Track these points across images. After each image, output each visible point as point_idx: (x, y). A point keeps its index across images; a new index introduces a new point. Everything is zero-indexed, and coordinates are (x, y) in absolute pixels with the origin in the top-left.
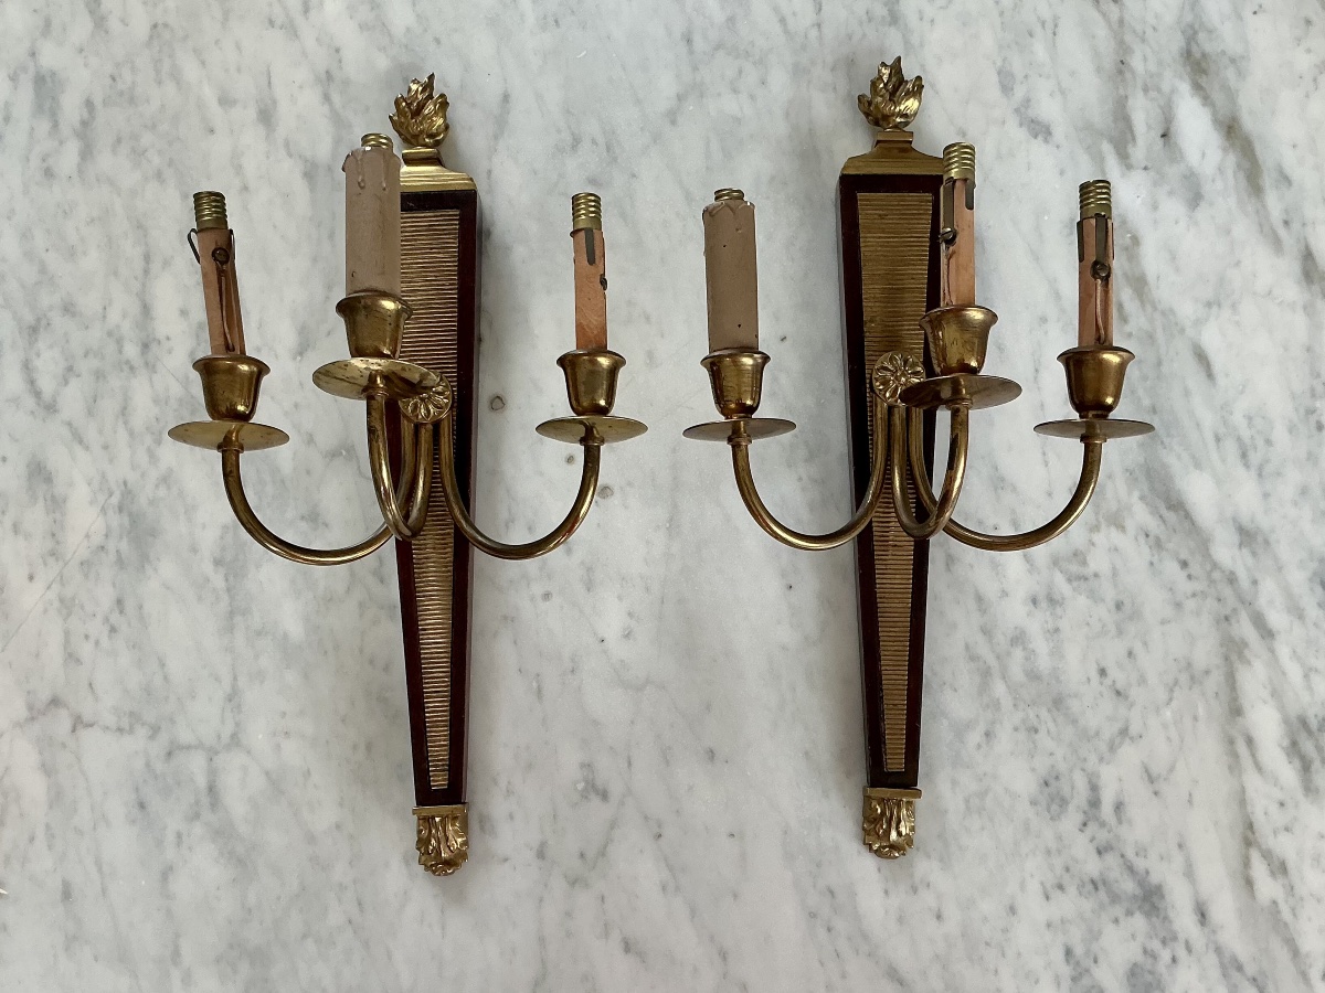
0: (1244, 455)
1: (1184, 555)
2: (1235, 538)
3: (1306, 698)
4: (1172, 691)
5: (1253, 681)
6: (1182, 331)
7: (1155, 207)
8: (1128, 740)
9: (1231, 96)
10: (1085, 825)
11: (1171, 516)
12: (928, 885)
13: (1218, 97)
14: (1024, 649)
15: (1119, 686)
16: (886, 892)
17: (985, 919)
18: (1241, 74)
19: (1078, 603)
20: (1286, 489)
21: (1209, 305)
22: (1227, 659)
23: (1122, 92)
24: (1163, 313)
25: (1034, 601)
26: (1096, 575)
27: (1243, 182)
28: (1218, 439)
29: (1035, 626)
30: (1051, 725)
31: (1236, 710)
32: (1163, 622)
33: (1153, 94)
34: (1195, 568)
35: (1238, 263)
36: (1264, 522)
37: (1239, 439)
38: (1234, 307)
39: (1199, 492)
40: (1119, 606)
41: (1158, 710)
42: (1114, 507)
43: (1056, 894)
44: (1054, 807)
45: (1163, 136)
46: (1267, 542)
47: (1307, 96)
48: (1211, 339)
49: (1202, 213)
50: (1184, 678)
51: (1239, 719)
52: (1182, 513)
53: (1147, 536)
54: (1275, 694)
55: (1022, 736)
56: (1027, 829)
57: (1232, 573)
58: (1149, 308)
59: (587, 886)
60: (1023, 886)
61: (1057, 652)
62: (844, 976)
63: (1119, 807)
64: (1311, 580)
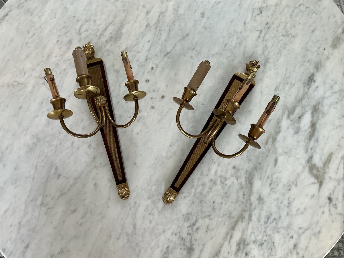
0: (271, 184)
1: (245, 193)
2: (257, 197)
3: (248, 237)
4: (224, 215)
5: (241, 226)
6: (276, 154)
7: (288, 129)
8: (209, 218)
9: (318, 119)
10: (189, 227)
11: (248, 184)
12: (153, 215)
13: (315, 118)
14: (203, 187)
15: (215, 207)
16: (145, 210)
17: (158, 229)
18: (323, 117)
19: (219, 187)
20: (274, 196)
21: (285, 153)
22: (239, 218)
23: (297, 105)
24: (275, 148)
25: (211, 180)
26: (226, 184)
27: (308, 136)
28: (268, 178)
29: (208, 185)
30: (197, 205)
31: (233, 228)
32: (232, 202)
33: (303, 109)
34: (245, 197)
35: (296, 149)
36: (265, 199)
37: (272, 180)
38: (290, 156)
39: (257, 184)
40: (226, 193)
41: (219, 217)
42: (239, 175)
43: (174, 235)
44: (186, 219)
45: (299, 117)
46: (263, 203)
47: (333, 129)
48: (281, 159)
49: (296, 136)
50: (228, 215)
51: (233, 231)
52: (251, 186)
53: (241, 185)
54: (243, 232)
55: (191, 202)
56: (178, 219)
57: (252, 203)
58: (273, 145)
59: (97, 169)
60: (169, 229)
61: (208, 192)
62: (126, 219)
63: (198, 229)
64: (266, 216)
